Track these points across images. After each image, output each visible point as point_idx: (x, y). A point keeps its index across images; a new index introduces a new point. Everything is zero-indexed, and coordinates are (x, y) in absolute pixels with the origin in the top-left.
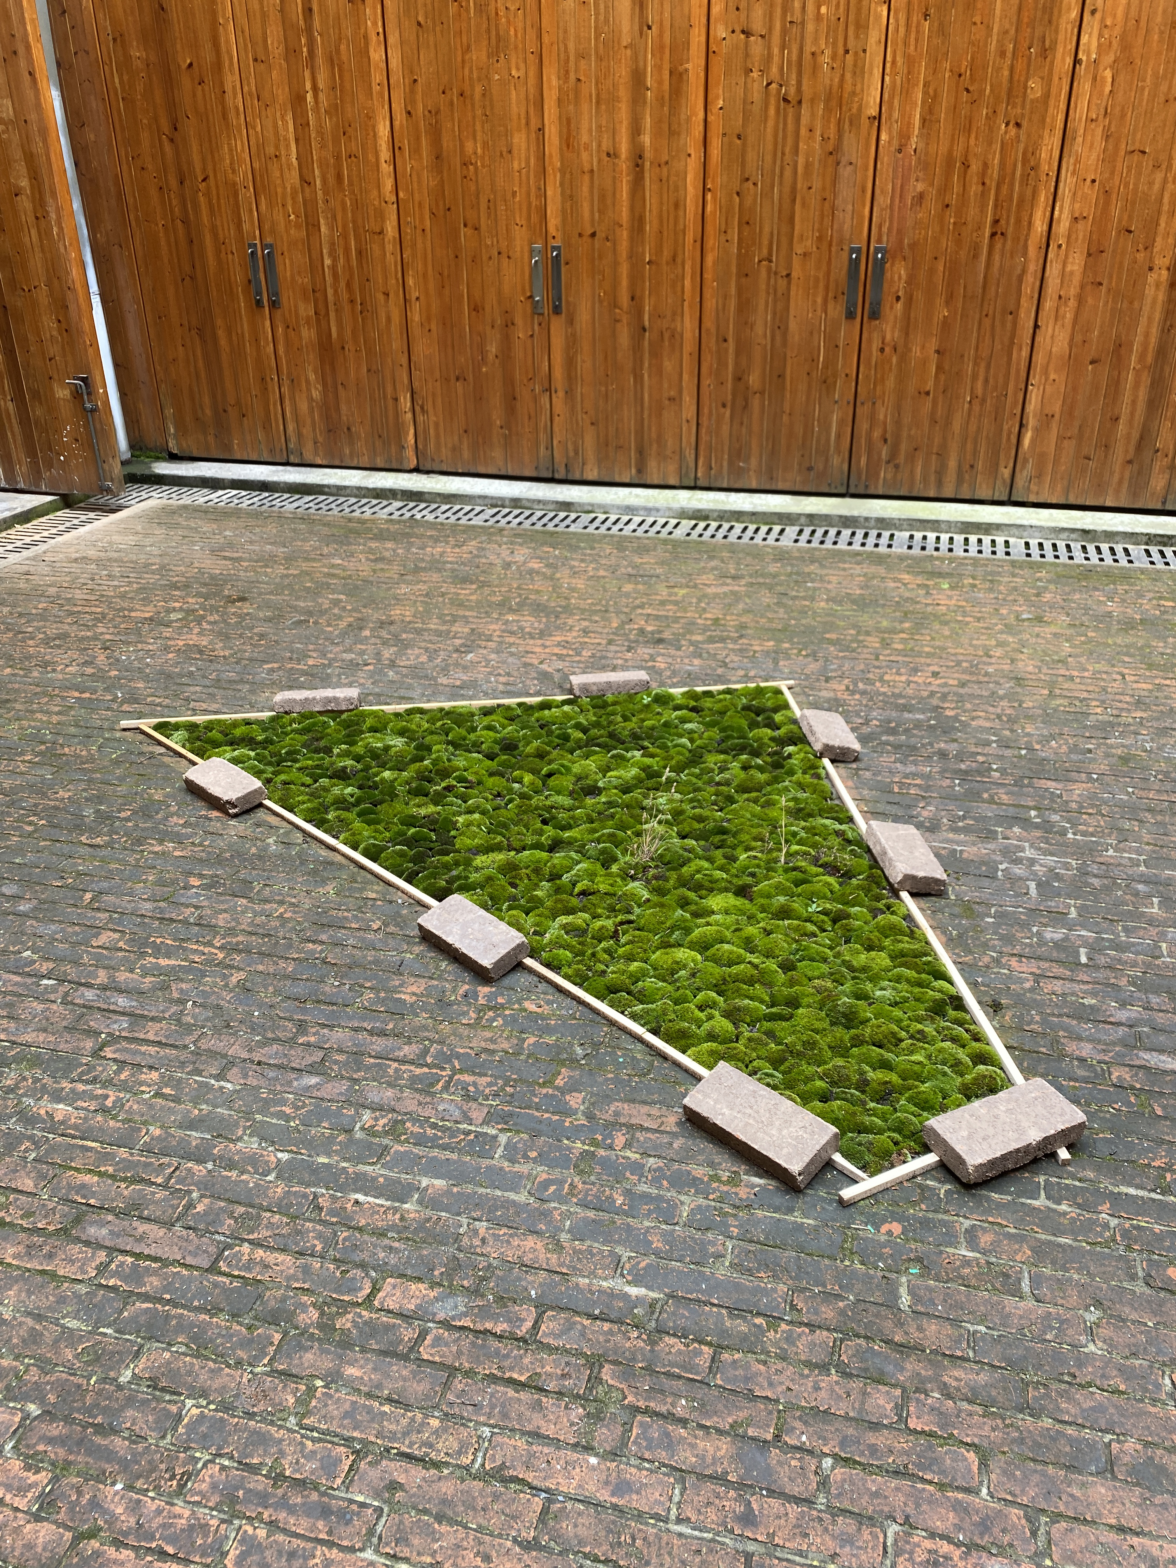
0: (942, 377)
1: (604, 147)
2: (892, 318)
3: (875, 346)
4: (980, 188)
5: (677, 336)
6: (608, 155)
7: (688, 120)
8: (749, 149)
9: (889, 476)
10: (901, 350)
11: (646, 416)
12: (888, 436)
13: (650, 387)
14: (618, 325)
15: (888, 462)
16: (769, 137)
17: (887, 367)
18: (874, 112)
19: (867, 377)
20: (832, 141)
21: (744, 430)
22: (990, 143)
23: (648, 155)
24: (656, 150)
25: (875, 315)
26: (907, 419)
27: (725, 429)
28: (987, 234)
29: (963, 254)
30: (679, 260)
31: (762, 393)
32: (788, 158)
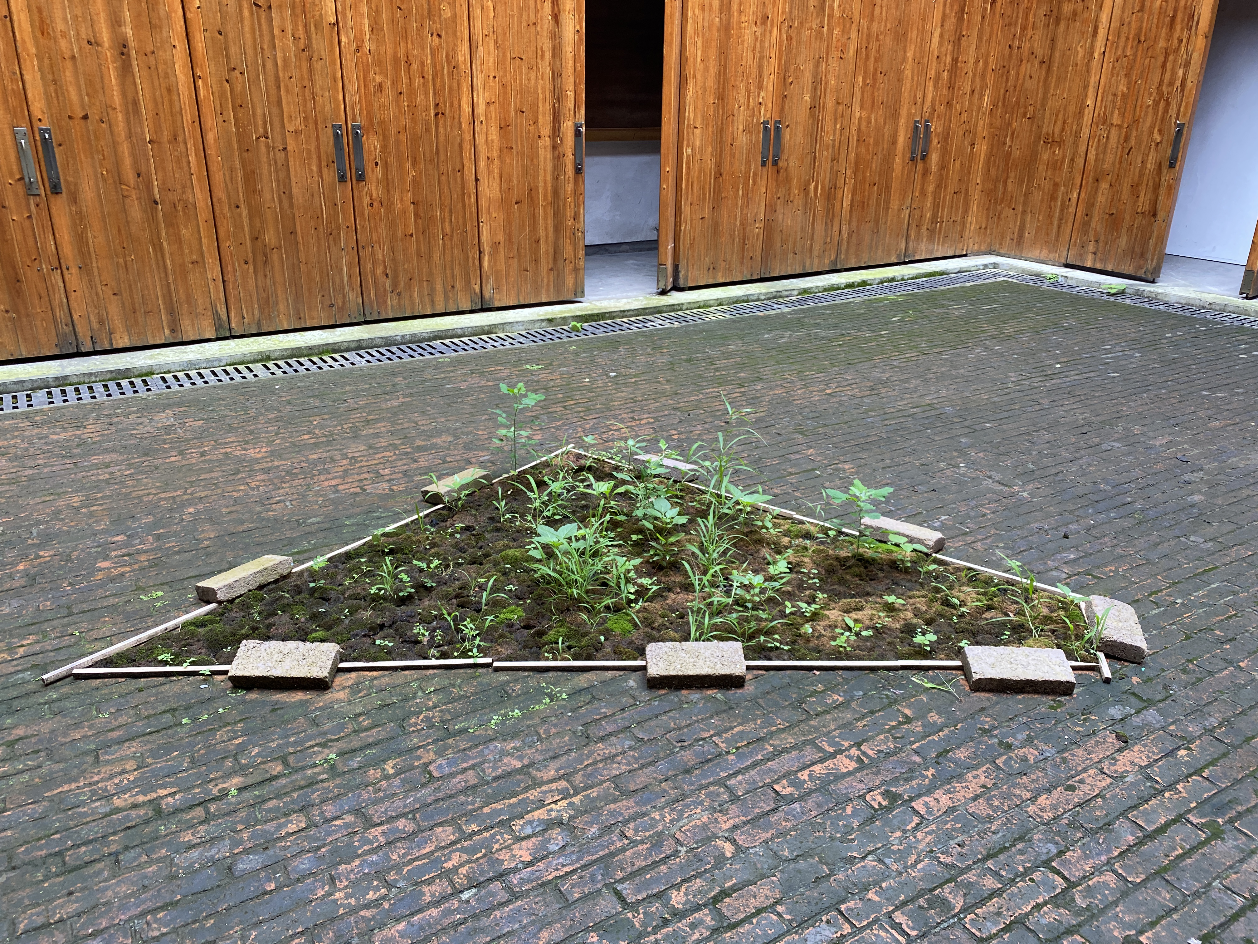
0: (420, 222)
1: (84, 36)
2: (374, 180)
3: (366, 202)
4: (422, 80)
5: (190, 206)
6: (89, 43)
7: (168, 16)
8: (231, 44)
9: (395, 302)
10: (386, 203)
11: (171, 281)
12: (388, 272)
13: (171, 254)
14: (127, 201)
15: (392, 292)
16: (248, 36)
17: (377, 218)
18: (333, 20)
19: (363, 227)
20: (302, 41)
21: (268, 281)
22: (423, 48)
23: (132, 44)
24: (140, 41)
25: (361, 178)
26: (400, 257)
27: (251, 282)
28: (432, 115)
29: (418, 129)
30: (180, 139)
31: (278, 248)
32: (267, 53)
